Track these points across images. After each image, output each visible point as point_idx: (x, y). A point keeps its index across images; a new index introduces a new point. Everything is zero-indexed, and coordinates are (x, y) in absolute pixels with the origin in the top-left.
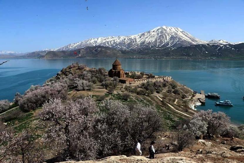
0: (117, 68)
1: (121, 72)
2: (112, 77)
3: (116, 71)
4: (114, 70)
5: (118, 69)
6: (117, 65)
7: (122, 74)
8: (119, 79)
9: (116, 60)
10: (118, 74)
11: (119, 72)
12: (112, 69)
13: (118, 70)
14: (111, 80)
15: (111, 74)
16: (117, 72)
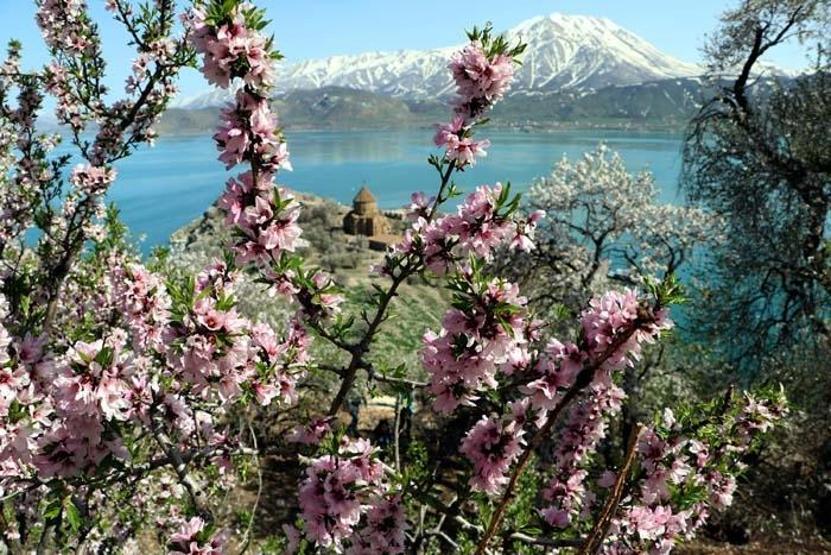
0: (365, 210)
1: (375, 221)
2: (353, 234)
3: (362, 217)
4: (357, 213)
5: (368, 212)
6: (364, 203)
7: (379, 226)
8: (371, 238)
9: (363, 189)
10: (367, 228)
11: (370, 221)
12: (351, 213)
13: (369, 216)
14: (350, 241)
15: (348, 227)
16: (365, 221)
